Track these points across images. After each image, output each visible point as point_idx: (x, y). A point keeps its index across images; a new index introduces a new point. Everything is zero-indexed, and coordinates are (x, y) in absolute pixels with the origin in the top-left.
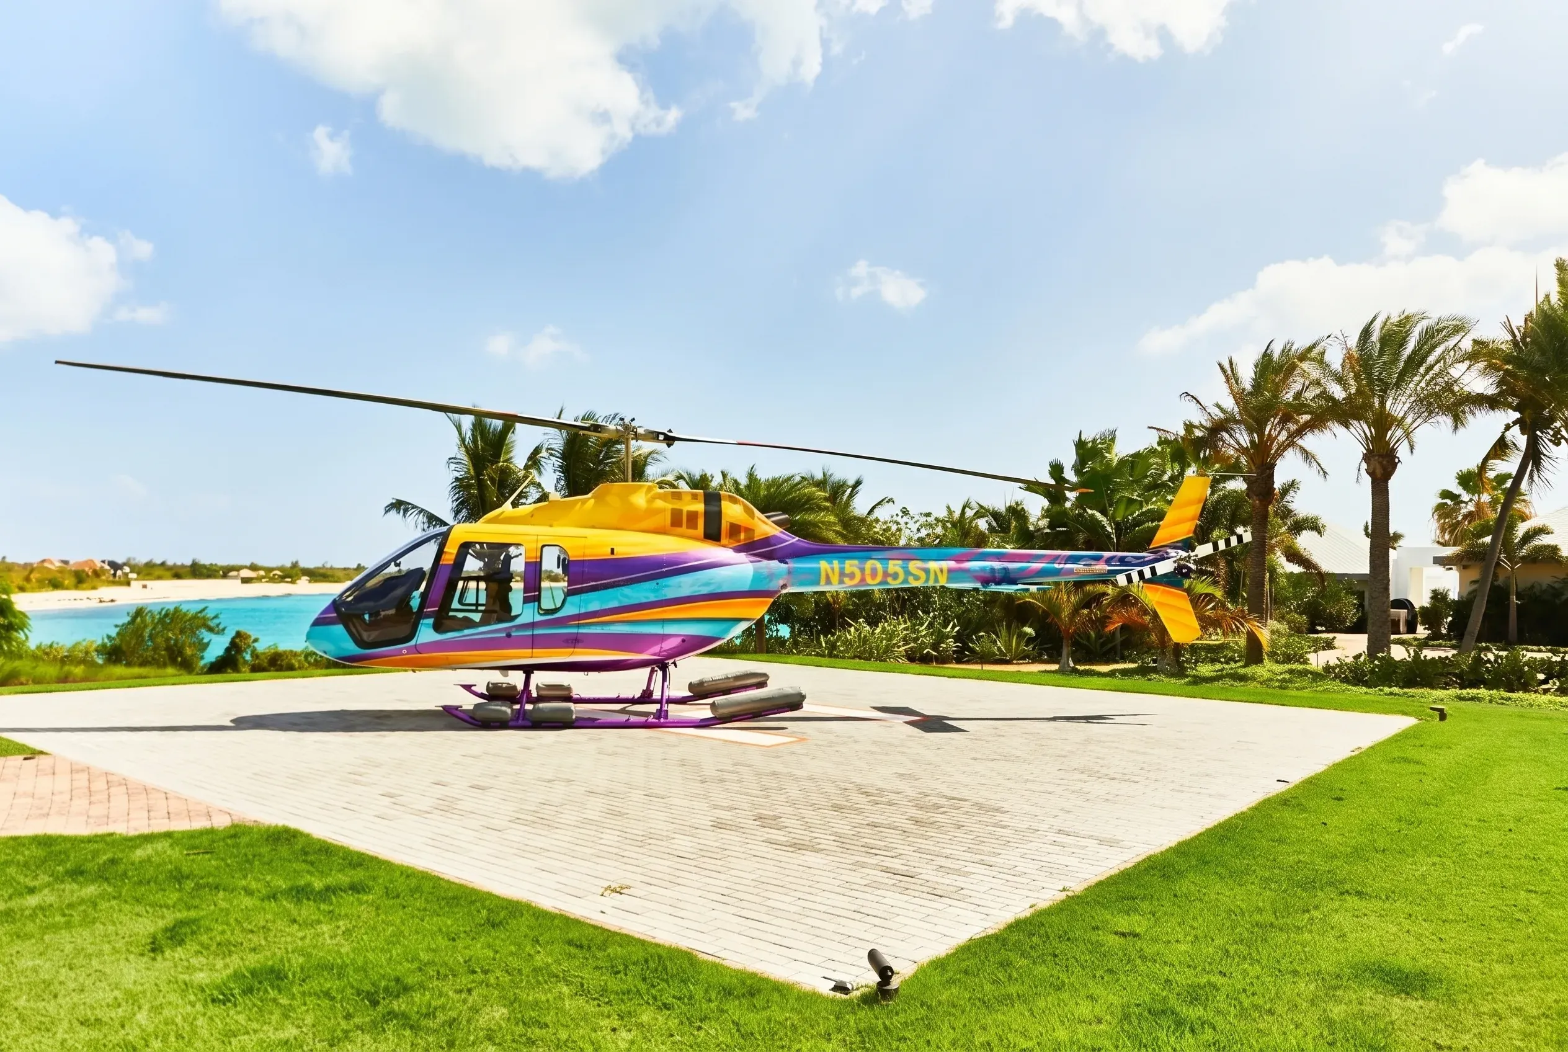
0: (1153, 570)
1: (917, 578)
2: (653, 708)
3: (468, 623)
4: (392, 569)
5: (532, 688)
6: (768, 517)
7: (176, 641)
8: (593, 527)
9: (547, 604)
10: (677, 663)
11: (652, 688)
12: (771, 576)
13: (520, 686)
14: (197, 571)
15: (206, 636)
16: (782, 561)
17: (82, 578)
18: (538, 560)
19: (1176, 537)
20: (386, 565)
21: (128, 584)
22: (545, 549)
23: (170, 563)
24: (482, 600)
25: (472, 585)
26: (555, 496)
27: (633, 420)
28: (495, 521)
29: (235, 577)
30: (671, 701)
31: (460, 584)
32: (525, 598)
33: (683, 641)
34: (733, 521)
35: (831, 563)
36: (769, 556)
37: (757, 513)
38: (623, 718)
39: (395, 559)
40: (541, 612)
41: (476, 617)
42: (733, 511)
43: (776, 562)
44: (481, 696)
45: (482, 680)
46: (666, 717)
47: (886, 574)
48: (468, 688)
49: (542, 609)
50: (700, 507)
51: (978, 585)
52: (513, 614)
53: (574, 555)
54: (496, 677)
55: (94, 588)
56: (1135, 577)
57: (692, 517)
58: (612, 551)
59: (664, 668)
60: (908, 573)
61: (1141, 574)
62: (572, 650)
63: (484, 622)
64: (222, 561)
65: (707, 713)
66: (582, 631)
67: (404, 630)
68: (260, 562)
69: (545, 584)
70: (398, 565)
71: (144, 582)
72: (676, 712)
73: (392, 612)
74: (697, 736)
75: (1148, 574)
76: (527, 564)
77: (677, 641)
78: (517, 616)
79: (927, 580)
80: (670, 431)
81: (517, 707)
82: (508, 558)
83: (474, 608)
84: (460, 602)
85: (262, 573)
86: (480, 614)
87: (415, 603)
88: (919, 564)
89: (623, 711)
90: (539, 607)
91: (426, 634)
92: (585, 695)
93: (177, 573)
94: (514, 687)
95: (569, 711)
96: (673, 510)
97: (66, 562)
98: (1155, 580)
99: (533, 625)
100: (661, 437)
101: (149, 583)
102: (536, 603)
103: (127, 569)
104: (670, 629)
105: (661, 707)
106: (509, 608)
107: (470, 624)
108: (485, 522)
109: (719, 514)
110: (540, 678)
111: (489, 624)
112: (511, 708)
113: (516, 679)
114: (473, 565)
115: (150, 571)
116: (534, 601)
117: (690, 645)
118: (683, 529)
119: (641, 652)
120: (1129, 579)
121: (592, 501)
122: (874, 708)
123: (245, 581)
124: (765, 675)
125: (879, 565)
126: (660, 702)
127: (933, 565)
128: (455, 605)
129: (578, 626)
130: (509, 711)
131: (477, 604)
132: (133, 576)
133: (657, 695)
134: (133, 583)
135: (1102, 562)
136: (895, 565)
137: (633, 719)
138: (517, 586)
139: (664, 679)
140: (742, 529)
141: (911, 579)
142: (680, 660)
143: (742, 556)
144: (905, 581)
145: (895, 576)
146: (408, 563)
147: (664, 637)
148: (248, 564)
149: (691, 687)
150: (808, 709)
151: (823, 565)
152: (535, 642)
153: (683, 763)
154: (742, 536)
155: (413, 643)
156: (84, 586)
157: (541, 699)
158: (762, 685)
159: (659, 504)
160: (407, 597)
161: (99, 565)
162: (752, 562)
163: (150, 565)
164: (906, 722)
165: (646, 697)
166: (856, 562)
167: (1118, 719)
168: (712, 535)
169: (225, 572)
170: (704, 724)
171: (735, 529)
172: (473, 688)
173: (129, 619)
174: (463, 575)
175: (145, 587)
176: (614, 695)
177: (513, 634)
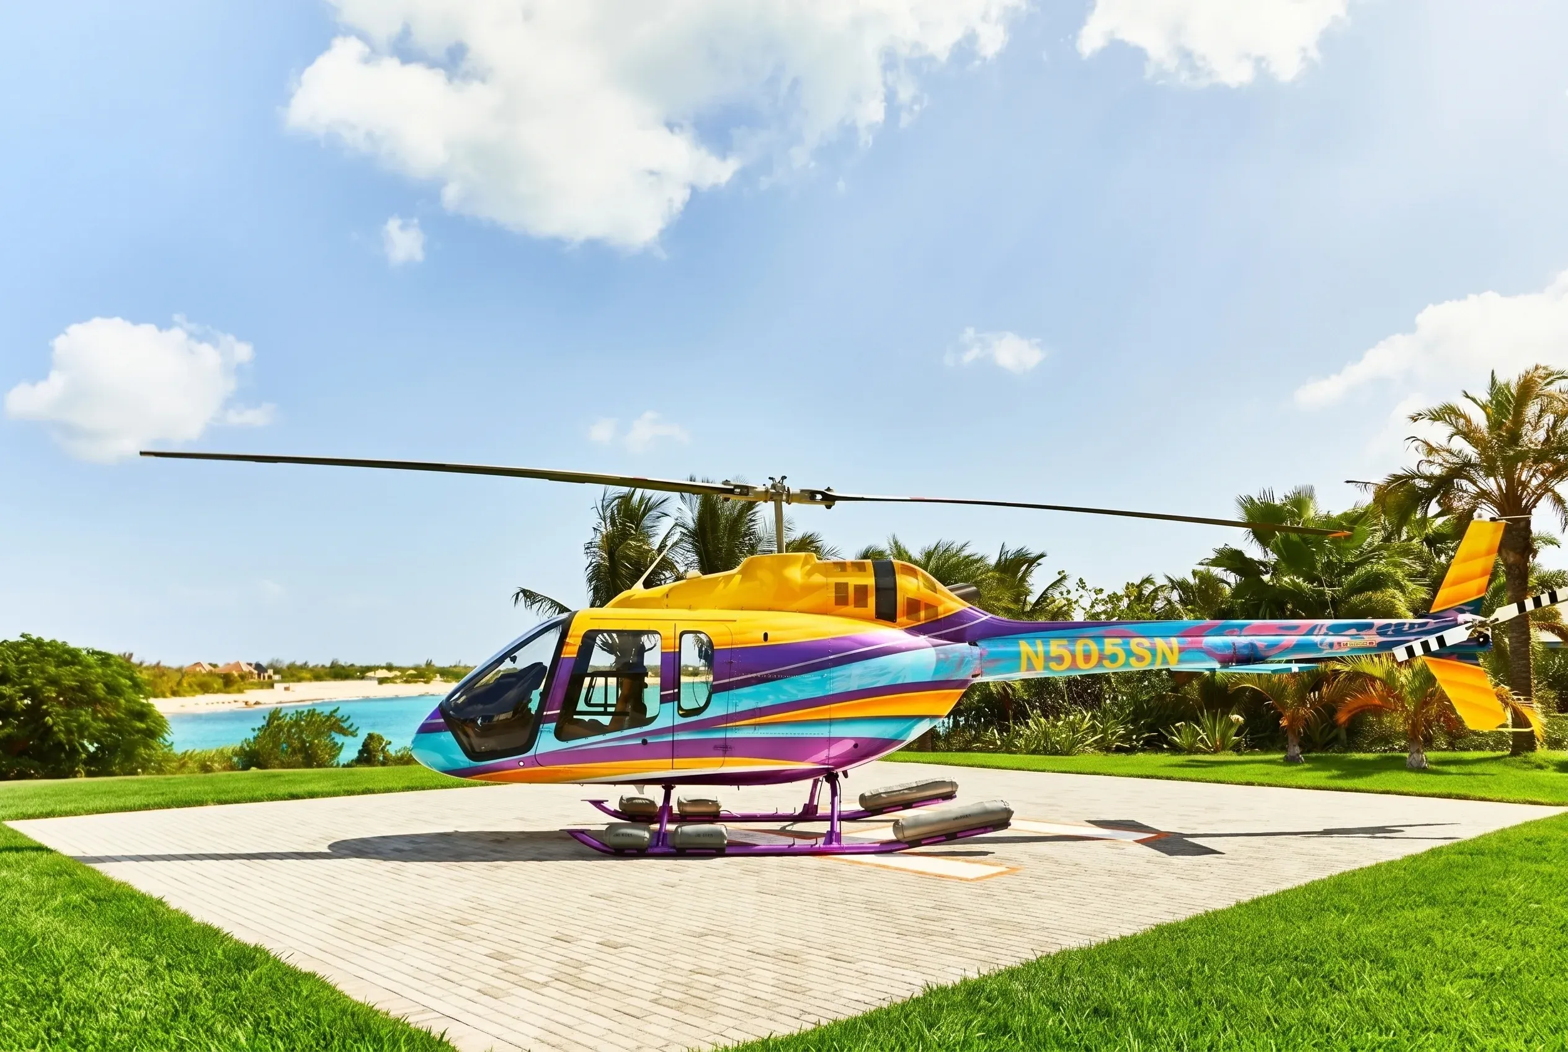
0: (1441, 641)
1: (1140, 659)
2: (823, 827)
3: (597, 728)
4: (507, 665)
5: (673, 803)
6: (952, 590)
7: (312, 744)
8: (742, 609)
9: (687, 703)
10: (849, 772)
11: (815, 803)
12: (962, 662)
13: (659, 803)
14: (339, 673)
15: (339, 739)
16: (973, 643)
17: (228, 681)
18: (677, 650)
19: (1469, 597)
20: (500, 660)
21: (272, 686)
22: (685, 637)
23: (311, 665)
24: (612, 700)
25: (600, 681)
26: (694, 572)
27: (784, 478)
28: (627, 603)
29: (371, 678)
30: (843, 818)
31: (587, 680)
32: (662, 696)
33: (856, 746)
34: (910, 596)
35: (1035, 645)
36: (957, 638)
37: (939, 585)
38: (784, 842)
39: (510, 654)
40: (681, 712)
41: (606, 720)
42: (909, 586)
43: (965, 645)
44: (614, 814)
45: (613, 796)
46: (839, 840)
47: (1102, 658)
48: (598, 804)
49: (682, 710)
50: (870, 581)
51: (1216, 665)
52: (648, 716)
53: (720, 643)
54: (631, 791)
55: (240, 691)
56: (1418, 650)
57: (862, 591)
58: (766, 636)
59: (832, 778)
60: (1129, 653)
61: (1425, 646)
62: (722, 759)
63: (615, 726)
64: (359, 662)
65: (887, 833)
66: (730, 735)
67: (522, 736)
68: (395, 664)
69: (684, 679)
70: (514, 660)
71: (286, 685)
72: (851, 832)
73: (509, 715)
74: (884, 866)
75: (1434, 646)
76: (664, 655)
77: (849, 745)
78: (653, 719)
79: (1153, 663)
80: (829, 489)
81: (656, 826)
82: (642, 650)
83: (602, 709)
84: (588, 702)
85: (398, 673)
86: (610, 717)
87: (534, 706)
88: (1146, 642)
89: (783, 832)
90: (680, 708)
91: (547, 742)
92: (736, 811)
93: (318, 675)
94: (652, 803)
95: (720, 834)
96: (837, 585)
97: (215, 666)
98: (1447, 652)
99: (673, 729)
100: (819, 497)
101: (292, 685)
102: (676, 703)
103: (270, 672)
104: (837, 731)
105: (832, 826)
106: (644, 709)
107: (599, 729)
108: (614, 606)
109: (894, 589)
110: (681, 793)
111: (621, 729)
112: (649, 830)
113: (655, 794)
114: (601, 659)
115: (293, 673)
116: (673, 701)
117: (865, 750)
118: (850, 608)
119: (801, 759)
120: (1410, 651)
121: (739, 577)
122: (1089, 822)
123: (382, 681)
124: (953, 784)
125: (1093, 647)
126: (829, 818)
127: (1159, 642)
128: (581, 706)
129: (726, 729)
130: (647, 835)
131: (606, 705)
132: (277, 677)
133: (824, 809)
134: (276, 685)
135: (1374, 631)
136: (1114, 645)
137: (800, 843)
138: (652, 681)
139: (834, 793)
140: (922, 606)
141: (1132, 660)
142: (852, 770)
143: (922, 640)
144: (1127, 664)
145: (1114, 658)
146: (525, 659)
147: (830, 741)
148: (384, 664)
149: (863, 799)
150: (1018, 826)
151: (1024, 647)
152: (675, 750)
153: (870, 905)
154: (922, 614)
155: (531, 753)
156: (231, 689)
157: (684, 818)
158: (949, 796)
159: (818, 579)
160: (526, 699)
161: (246, 669)
162: (934, 646)
163: (291, 667)
164: (1138, 841)
165: (809, 813)
166: (1064, 642)
167: (1409, 832)
168: (886, 613)
169: (361, 673)
170: (886, 848)
171: (914, 606)
172: (605, 804)
173: (264, 723)
174: (589, 671)
175: (287, 689)
176: (770, 811)
177: (649, 741)
